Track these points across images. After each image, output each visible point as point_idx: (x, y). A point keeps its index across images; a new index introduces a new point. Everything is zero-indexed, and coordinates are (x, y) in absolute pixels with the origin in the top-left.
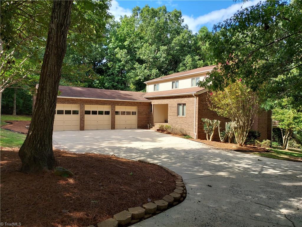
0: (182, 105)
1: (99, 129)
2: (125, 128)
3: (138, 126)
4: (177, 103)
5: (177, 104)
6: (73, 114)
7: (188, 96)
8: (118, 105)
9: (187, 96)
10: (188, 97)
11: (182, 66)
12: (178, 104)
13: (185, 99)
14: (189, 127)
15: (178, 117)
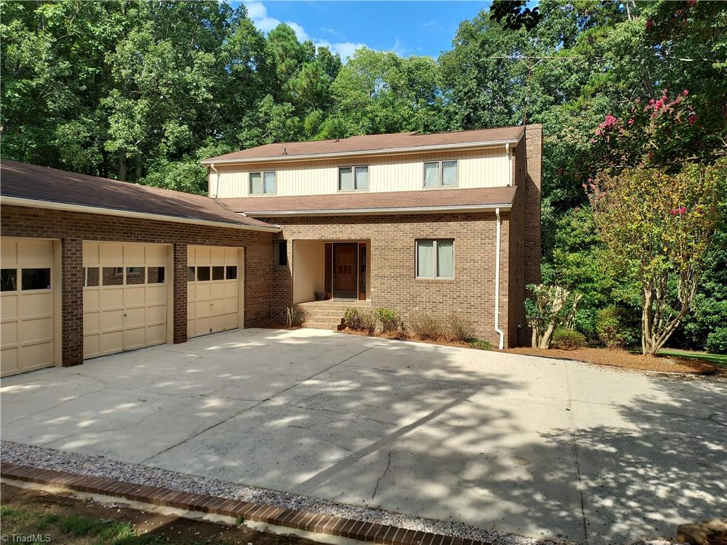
0: (435, 243)
1: (129, 347)
2: (208, 332)
3: (245, 321)
4: (411, 235)
5: (413, 240)
6: (24, 288)
7: (464, 214)
8: (194, 242)
9: (460, 214)
10: (464, 220)
11: (250, 127)
12: (416, 240)
13: (450, 223)
14: (469, 310)
15: (417, 282)
